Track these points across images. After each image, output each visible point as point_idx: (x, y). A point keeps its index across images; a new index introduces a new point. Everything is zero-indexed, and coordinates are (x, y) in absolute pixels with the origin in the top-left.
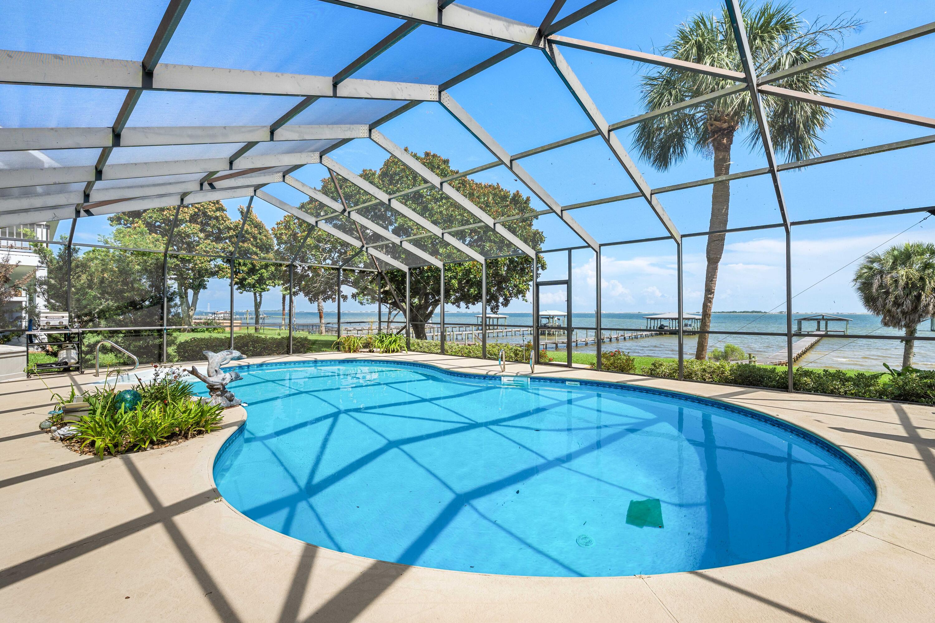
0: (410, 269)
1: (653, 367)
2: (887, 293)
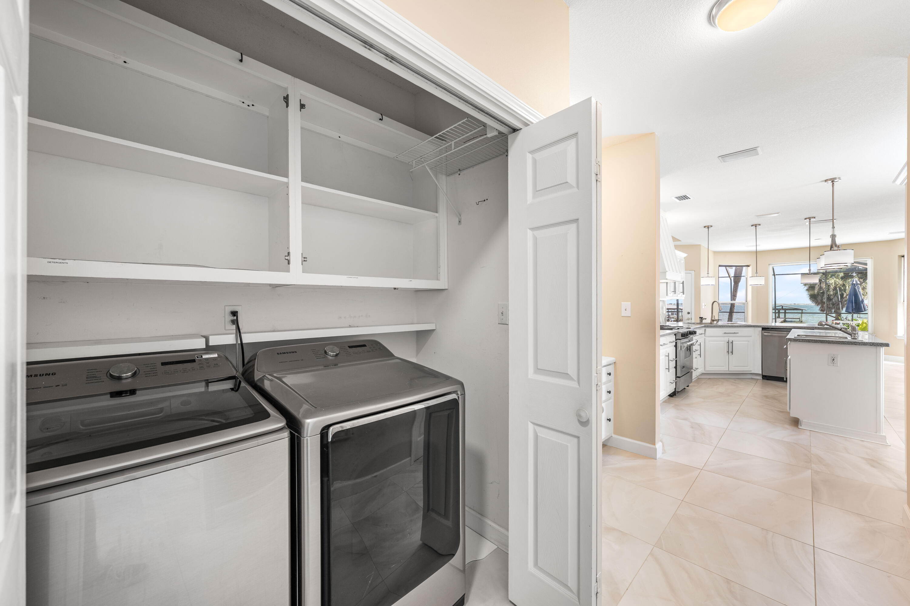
2: (823, 293)
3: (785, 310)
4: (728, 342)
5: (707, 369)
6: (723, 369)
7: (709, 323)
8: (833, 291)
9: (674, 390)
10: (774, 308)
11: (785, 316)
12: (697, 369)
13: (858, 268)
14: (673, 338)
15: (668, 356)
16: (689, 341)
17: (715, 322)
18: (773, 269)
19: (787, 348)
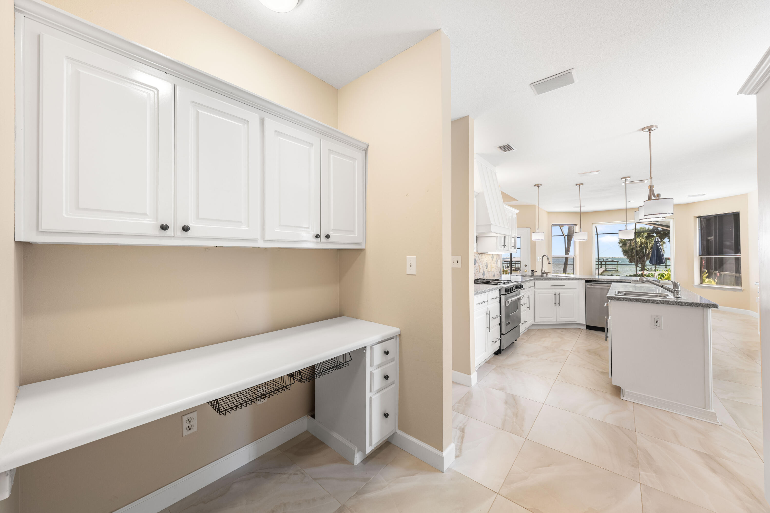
2: (633, 249)
3: (606, 262)
4: (556, 295)
5: (536, 321)
6: (552, 320)
7: (539, 276)
8: (639, 248)
9: (499, 348)
10: (597, 260)
11: (606, 267)
12: (525, 322)
13: (658, 229)
14: (497, 293)
15: (489, 314)
16: (517, 295)
17: (545, 275)
18: (596, 227)
19: (608, 306)
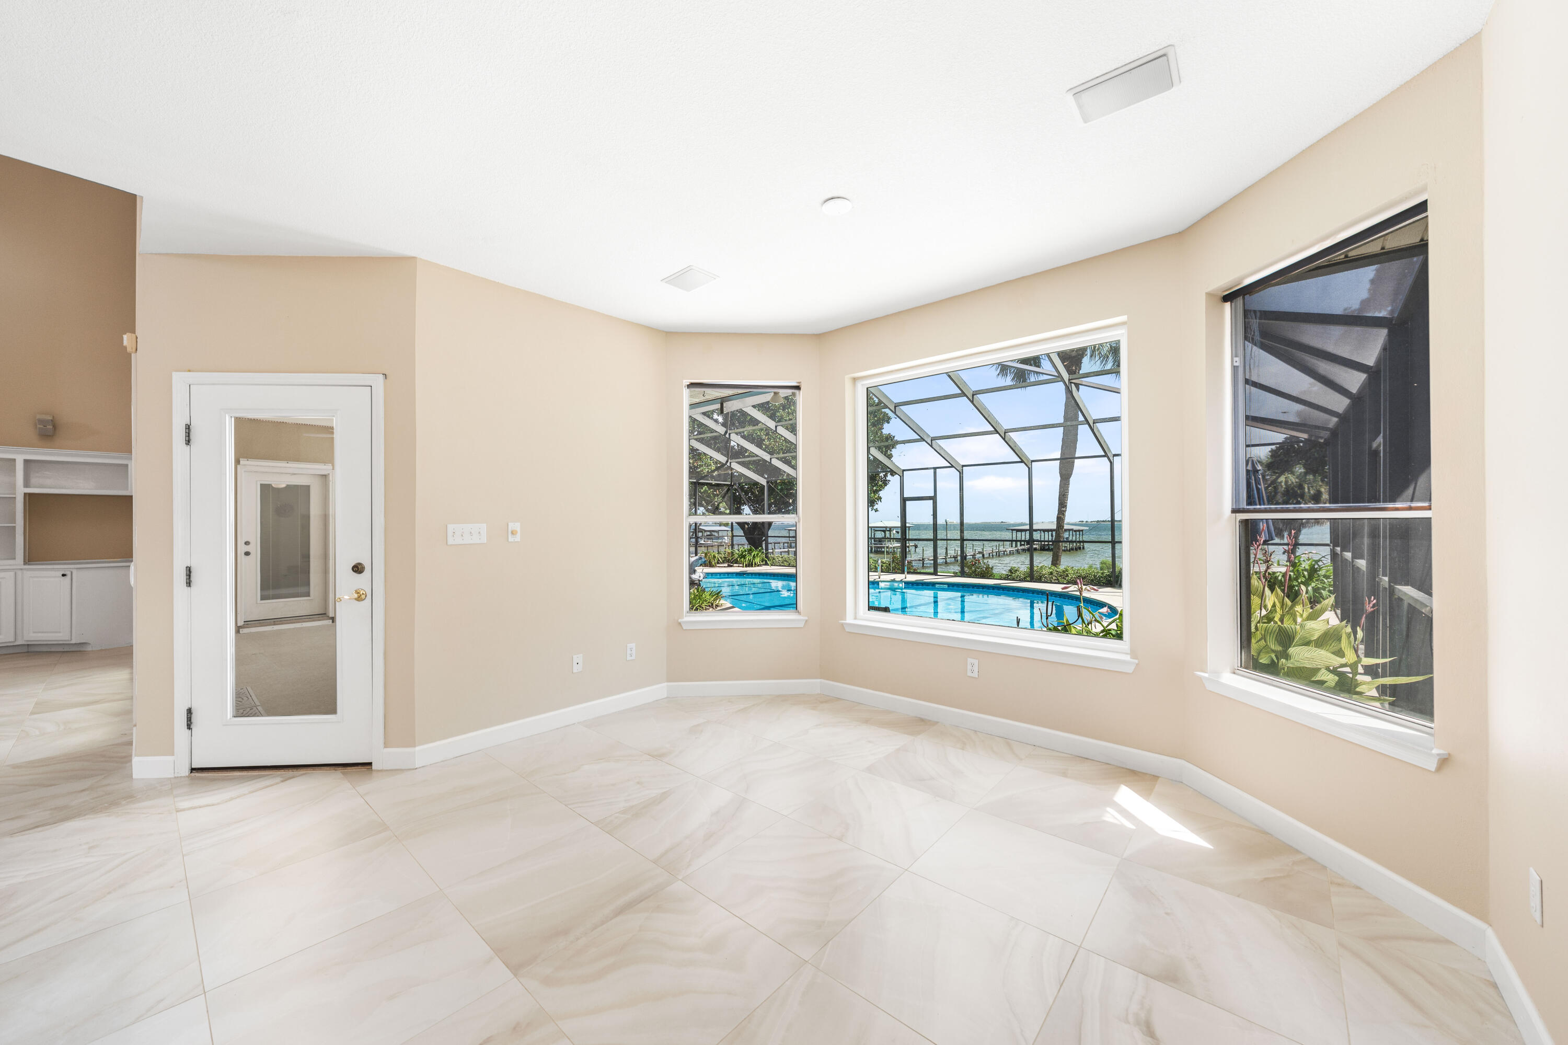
0: (768, 482)
1: (1009, 574)
